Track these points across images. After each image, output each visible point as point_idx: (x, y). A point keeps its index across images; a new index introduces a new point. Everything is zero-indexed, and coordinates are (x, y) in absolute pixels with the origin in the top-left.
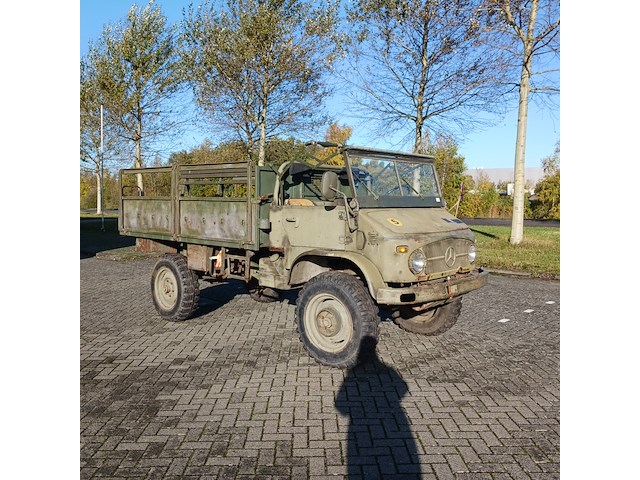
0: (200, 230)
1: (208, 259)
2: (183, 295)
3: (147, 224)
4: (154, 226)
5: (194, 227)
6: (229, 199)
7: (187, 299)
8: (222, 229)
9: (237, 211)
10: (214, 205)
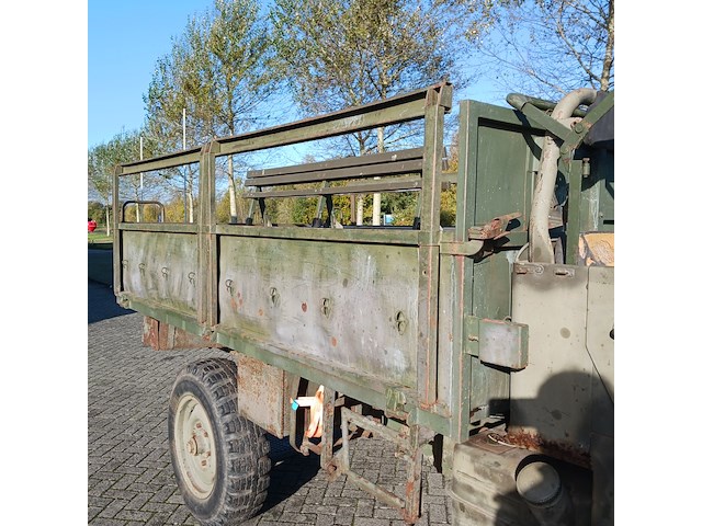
0: (264, 321)
1: (285, 403)
2: (229, 479)
3: (156, 287)
4: (169, 293)
5: (250, 312)
6: (350, 234)
7: (240, 486)
8: (325, 331)
9: (378, 276)
10: (304, 253)
